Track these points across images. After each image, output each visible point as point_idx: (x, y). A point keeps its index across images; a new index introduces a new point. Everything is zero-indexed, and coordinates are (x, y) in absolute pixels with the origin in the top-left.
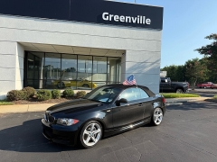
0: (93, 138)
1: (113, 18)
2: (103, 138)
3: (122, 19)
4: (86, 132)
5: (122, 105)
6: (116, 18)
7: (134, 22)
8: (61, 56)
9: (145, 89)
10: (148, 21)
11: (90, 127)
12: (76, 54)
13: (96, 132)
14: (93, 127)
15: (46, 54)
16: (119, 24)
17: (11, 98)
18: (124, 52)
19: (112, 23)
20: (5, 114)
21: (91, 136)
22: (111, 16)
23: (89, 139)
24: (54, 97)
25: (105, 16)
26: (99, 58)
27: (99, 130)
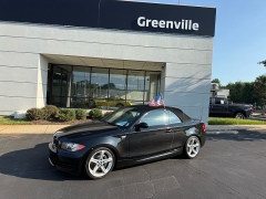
0: (102, 168)
1: (150, 23)
2: (115, 168)
3: (162, 24)
4: (92, 160)
5: (143, 130)
6: (154, 23)
7: (177, 27)
8: (91, 69)
9: (177, 111)
10: (196, 26)
11: (99, 154)
12: (108, 68)
13: (106, 161)
14: (103, 155)
15: (73, 67)
16: (158, 30)
17: (31, 117)
18: (163, 65)
19: (150, 29)
20: (19, 135)
21: (100, 165)
22: (148, 21)
23: (96, 168)
24: (78, 117)
25: (141, 21)
26: (136, 72)
27: (111, 159)
